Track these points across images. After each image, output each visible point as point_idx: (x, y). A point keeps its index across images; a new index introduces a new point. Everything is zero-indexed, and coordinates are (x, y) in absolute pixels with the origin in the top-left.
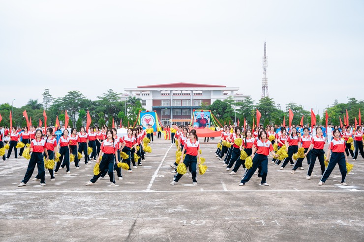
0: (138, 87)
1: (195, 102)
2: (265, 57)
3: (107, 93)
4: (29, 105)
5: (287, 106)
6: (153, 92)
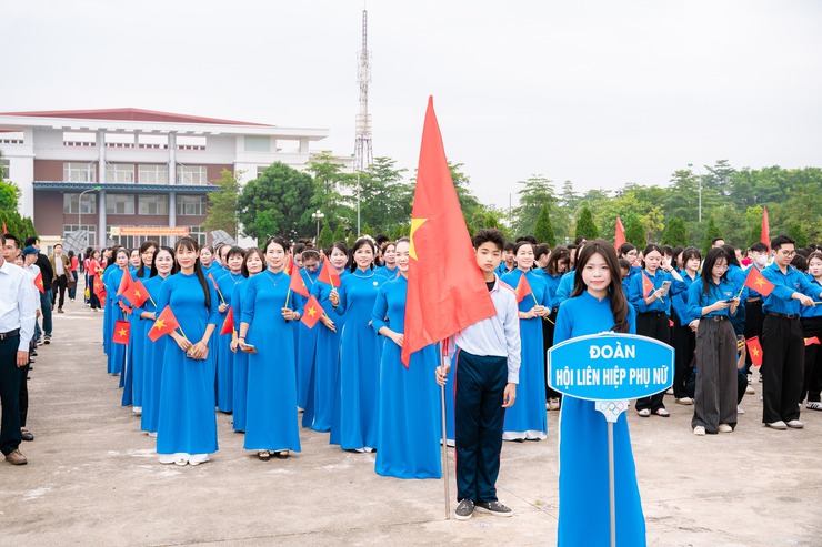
1: (182, 172)
2: (365, 54)
5: (524, 187)
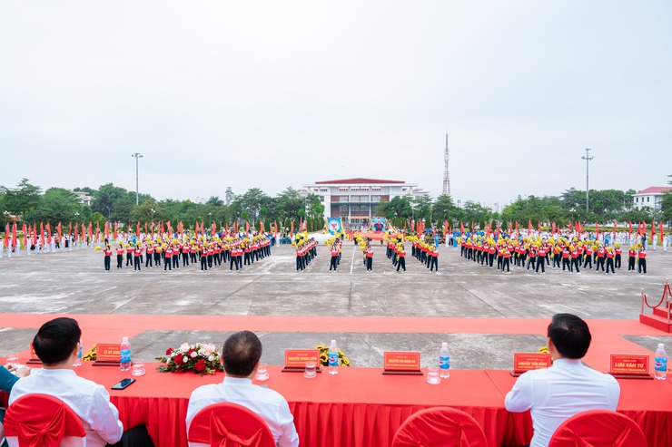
1: (373, 198)
2: (447, 150)
3: (287, 190)
4: (210, 202)
6: (331, 187)
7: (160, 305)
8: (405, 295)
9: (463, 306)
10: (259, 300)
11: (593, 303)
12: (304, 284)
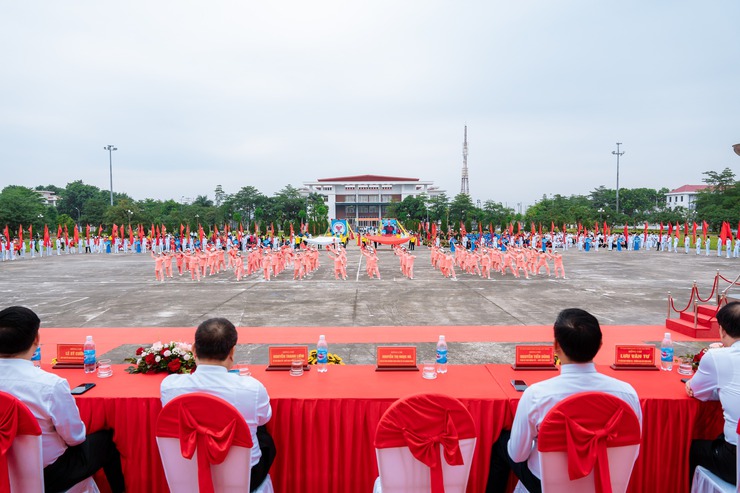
0: (319, 181)
1: (384, 198)
2: (466, 144)
3: (285, 189)
4: (197, 202)
6: (336, 186)
7: (139, 316)
8: (415, 303)
9: (479, 313)
10: (253, 311)
11: (618, 309)
12: (304, 292)
